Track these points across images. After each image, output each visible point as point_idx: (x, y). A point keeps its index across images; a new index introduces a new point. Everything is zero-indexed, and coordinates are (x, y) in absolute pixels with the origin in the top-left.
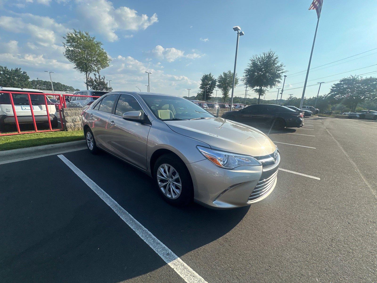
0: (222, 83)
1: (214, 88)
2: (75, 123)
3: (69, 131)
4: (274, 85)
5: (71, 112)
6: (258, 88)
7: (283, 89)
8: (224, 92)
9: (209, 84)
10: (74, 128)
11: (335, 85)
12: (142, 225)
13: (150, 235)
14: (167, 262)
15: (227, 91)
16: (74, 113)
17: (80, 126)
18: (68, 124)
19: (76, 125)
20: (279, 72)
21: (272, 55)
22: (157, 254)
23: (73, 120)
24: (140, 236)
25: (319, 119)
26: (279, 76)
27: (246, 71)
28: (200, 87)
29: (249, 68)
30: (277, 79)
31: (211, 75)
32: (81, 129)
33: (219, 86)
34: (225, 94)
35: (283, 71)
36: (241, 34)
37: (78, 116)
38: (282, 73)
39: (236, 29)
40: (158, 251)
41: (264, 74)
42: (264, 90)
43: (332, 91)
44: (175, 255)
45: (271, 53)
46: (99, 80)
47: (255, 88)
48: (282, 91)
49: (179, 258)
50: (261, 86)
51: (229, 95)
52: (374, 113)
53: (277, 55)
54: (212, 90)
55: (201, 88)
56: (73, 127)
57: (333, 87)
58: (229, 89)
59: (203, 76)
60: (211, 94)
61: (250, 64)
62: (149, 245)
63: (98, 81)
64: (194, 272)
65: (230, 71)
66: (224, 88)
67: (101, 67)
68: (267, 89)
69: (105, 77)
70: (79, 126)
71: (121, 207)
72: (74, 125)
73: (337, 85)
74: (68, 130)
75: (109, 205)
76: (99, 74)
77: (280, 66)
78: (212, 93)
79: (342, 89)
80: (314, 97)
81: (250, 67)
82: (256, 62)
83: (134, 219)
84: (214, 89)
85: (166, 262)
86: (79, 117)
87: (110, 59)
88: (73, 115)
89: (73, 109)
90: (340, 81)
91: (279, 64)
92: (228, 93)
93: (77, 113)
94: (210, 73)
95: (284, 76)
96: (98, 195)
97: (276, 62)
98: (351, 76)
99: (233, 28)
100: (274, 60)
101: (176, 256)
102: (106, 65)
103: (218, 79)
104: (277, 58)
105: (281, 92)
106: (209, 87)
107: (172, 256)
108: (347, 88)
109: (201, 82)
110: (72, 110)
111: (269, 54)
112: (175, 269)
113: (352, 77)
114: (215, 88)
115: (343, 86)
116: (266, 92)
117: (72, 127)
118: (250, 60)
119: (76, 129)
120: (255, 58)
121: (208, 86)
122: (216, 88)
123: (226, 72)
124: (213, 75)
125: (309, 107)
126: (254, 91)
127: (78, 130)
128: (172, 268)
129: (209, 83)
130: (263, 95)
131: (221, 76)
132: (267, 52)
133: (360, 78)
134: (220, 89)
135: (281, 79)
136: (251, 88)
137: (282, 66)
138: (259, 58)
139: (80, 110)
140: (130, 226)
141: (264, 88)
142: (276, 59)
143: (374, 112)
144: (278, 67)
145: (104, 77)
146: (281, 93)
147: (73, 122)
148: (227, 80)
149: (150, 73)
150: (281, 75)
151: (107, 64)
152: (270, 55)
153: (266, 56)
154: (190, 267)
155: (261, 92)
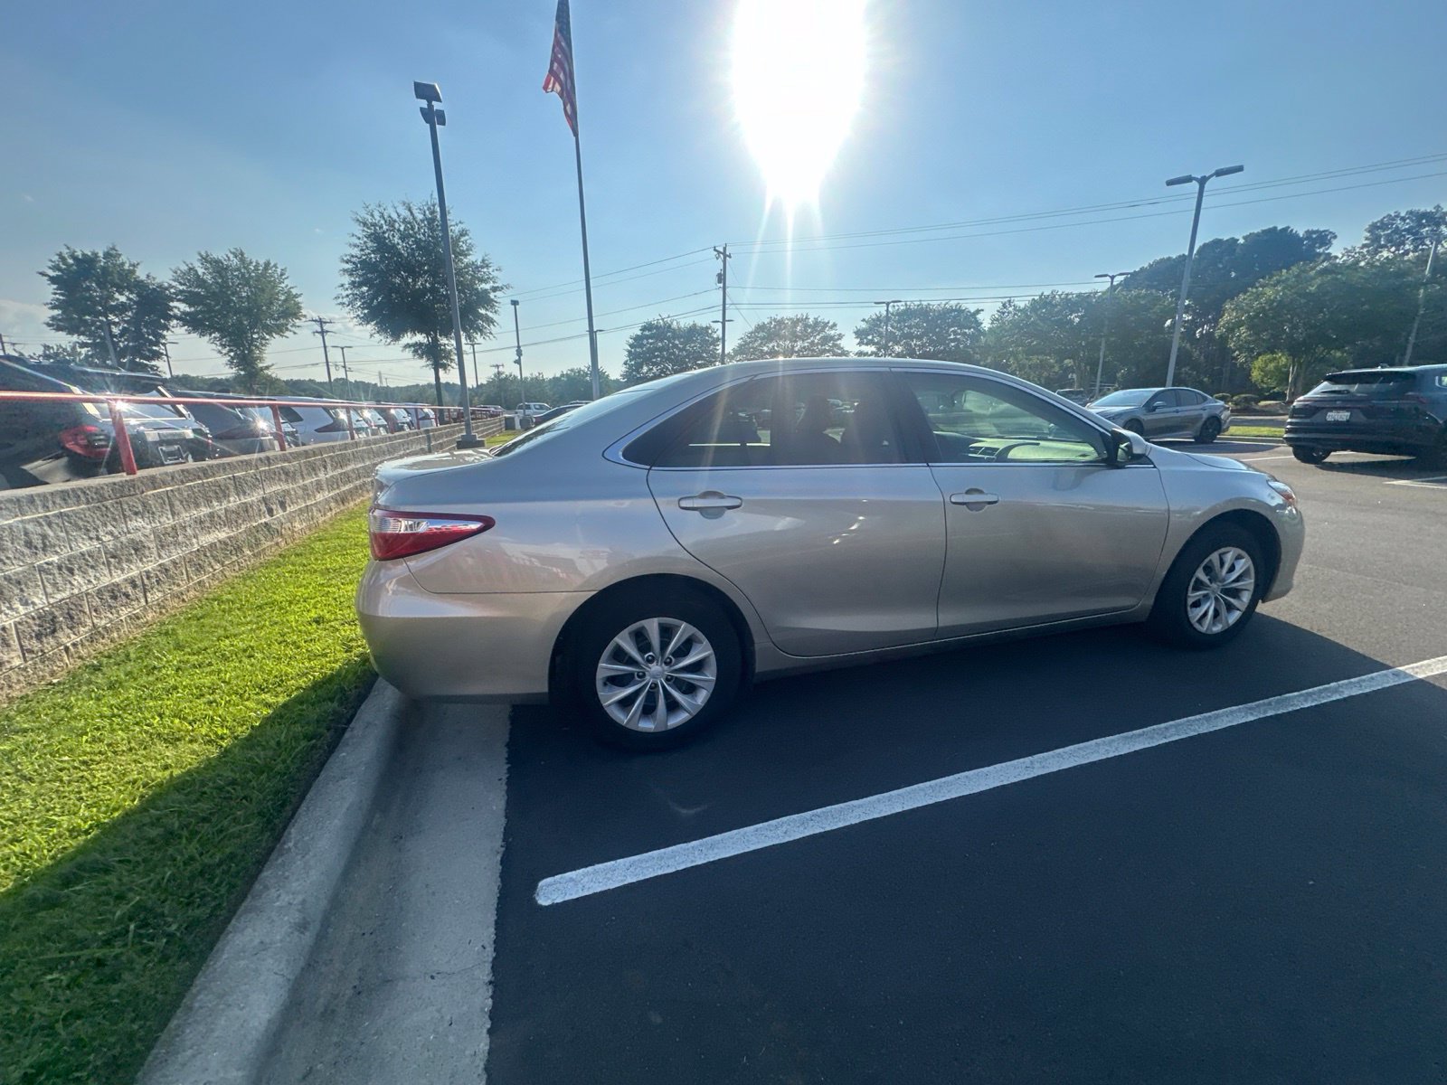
1: (164, 333)
4: (482, 332)
6: (422, 339)
8: (231, 351)
11: (635, 339)
15: (251, 351)
20: (487, 286)
26: (486, 301)
27: (349, 266)
28: (48, 320)
29: (358, 252)
30: (482, 311)
31: (124, 259)
33: (194, 323)
34: (245, 358)
35: (496, 285)
38: (495, 289)
42: (447, 347)
43: (632, 355)
47: (409, 339)
50: (431, 331)
51: (267, 368)
54: (157, 344)
55: (62, 325)
57: (631, 346)
58: (262, 338)
59: (57, 259)
60: (153, 363)
61: (359, 238)
66: (223, 331)
73: (638, 339)
77: (482, 266)
78: (157, 355)
79: (647, 351)
81: (363, 250)
82: (383, 233)
84: (163, 337)
90: (641, 329)
91: (474, 257)
92: (261, 359)
94: (115, 250)
95: (509, 301)
97: (465, 248)
98: (660, 318)
100: (457, 240)
103: (174, 284)
104: (463, 233)
106: (125, 321)
111: (432, 212)
113: (663, 319)
114: (167, 330)
115: (648, 344)
118: (358, 220)
120: (377, 215)
122: (179, 333)
124: (135, 262)
126: (407, 349)
129: (114, 302)
130: (446, 366)
131: (191, 270)
132: (421, 203)
133: (675, 323)
137: (488, 266)
138: (395, 221)
141: (446, 341)
142: (461, 235)
144: (477, 268)
150: (492, 295)
153: (419, 216)
155: (437, 356)
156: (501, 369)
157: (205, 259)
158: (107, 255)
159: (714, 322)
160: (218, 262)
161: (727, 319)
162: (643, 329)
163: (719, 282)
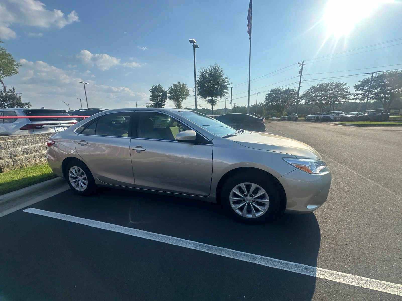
0: (173, 95)
1: (166, 100)
4: (224, 95)
6: (210, 98)
7: (231, 99)
8: (176, 103)
9: (160, 96)
11: (268, 95)
15: (179, 103)
20: (226, 84)
21: (217, 68)
26: (226, 87)
28: (150, 99)
30: (225, 90)
31: (161, 86)
33: (171, 98)
34: (178, 105)
35: (228, 83)
36: (197, 47)
38: (228, 84)
39: (192, 41)
41: (213, 86)
42: (215, 100)
43: (267, 99)
45: (217, 66)
46: (4, 93)
47: (207, 98)
48: (231, 100)
50: (212, 96)
51: (182, 106)
52: (295, 116)
53: (222, 69)
54: (164, 102)
55: (151, 100)
57: (267, 97)
58: (181, 100)
59: (152, 87)
61: (199, 76)
65: (180, 82)
66: (175, 99)
68: (217, 99)
73: (269, 95)
77: (226, 79)
78: (164, 105)
79: (272, 98)
81: (200, 78)
82: (204, 74)
84: (165, 101)
90: (270, 92)
91: (224, 77)
92: (181, 105)
94: (160, 84)
95: (231, 87)
97: (222, 75)
98: (276, 88)
100: (220, 73)
103: (168, 90)
104: (222, 71)
105: (231, 102)
106: (160, 98)
108: (275, 97)
109: (150, 94)
111: (215, 67)
113: (278, 88)
114: (166, 99)
115: (273, 96)
116: (217, 103)
120: (203, 70)
121: (159, 98)
122: (168, 100)
123: (176, 83)
124: (162, 86)
125: (252, 114)
126: (206, 101)
129: (159, 95)
130: (214, 105)
131: (171, 87)
132: (213, 65)
133: (282, 89)
134: (172, 100)
135: (228, 90)
136: (203, 99)
137: (227, 78)
138: (207, 71)
141: (215, 99)
142: (221, 72)
143: (295, 115)
144: (224, 79)
146: (231, 103)
148: (178, 91)
150: (227, 86)
151: (15, 70)
152: (216, 67)
153: (212, 68)
155: (213, 102)
156: (235, 104)
157: (174, 84)
158: (159, 86)
159: (295, 87)
160: (176, 85)
161: (301, 86)
162: (271, 92)
163: (299, 74)
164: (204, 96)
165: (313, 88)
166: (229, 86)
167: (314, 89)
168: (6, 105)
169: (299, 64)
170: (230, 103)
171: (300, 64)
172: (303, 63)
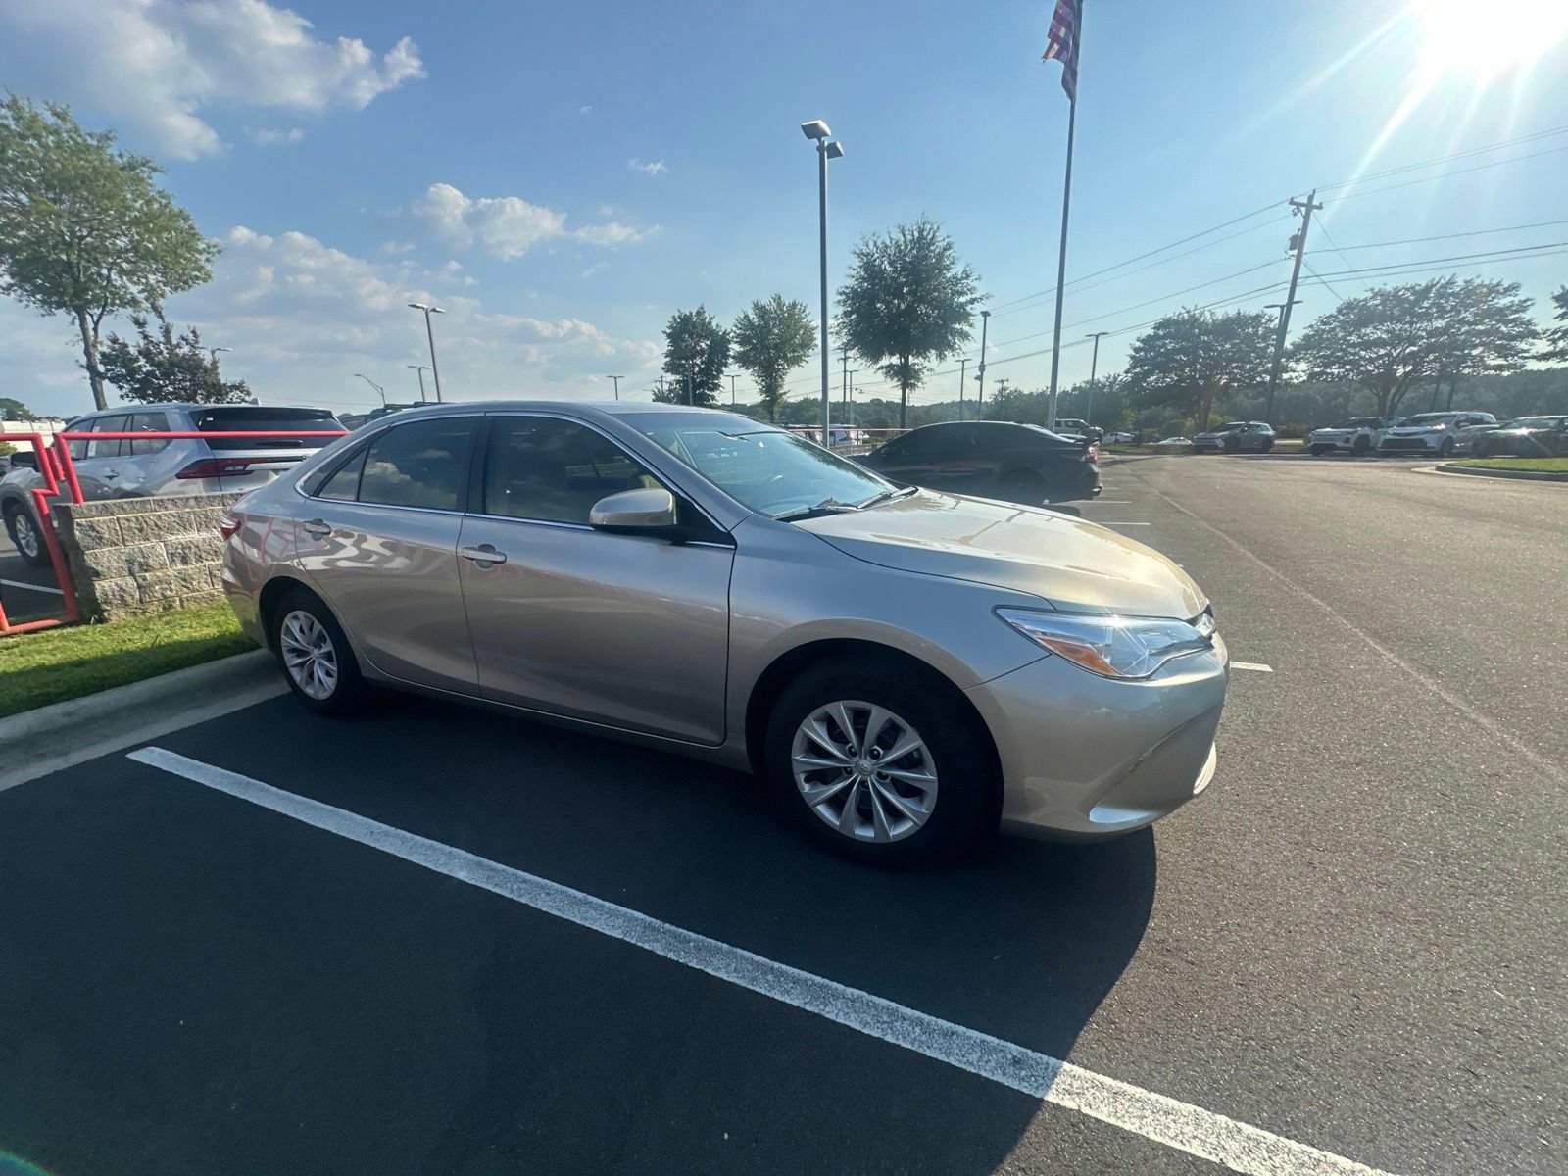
0: (754, 348)
1: (724, 369)
2: (147, 575)
3: (114, 619)
4: (951, 348)
5: (118, 519)
6: (895, 360)
7: (983, 362)
8: (763, 381)
9: (702, 353)
10: (141, 601)
11: (1142, 341)
12: (827, 981)
13: (891, 1012)
14: (1038, 1095)
15: (775, 379)
16: (133, 525)
17: (173, 587)
18: (103, 583)
19: (151, 586)
20: (963, 299)
21: (930, 237)
22: (978, 1076)
23: (130, 562)
24: (857, 1026)
25: (1116, 462)
26: (963, 315)
27: (845, 297)
28: (663, 365)
29: (851, 283)
30: (957, 326)
31: (706, 314)
32: (178, 603)
33: (744, 360)
34: (771, 388)
35: (974, 296)
36: (834, 151)
37: (159, 537)
38: (972, 301)
39: (813, 132)
40: (971, 1064)
41: (910, 309)
42: (917, 367)
43: (1136, 362)
44: (1045, 1058)
45: (928, 227)
46: (165, 351)
47: (885, 361)
48: (982, 368)
49: (1067, 1066)
50: (904, 352)
51: (785, 393)
52: (1262, 430)
53: (947, 237)
54: (718, 378)
55: (670, 368)
56: (138, 596)
57: (1137, 350)
58: (784, 369)
59: (671, 320)
60: (714, 393)
61: (857, 271)
62: (921, 1050)
63: (161, 352)
64: (1154, 1096)
65: (780, 298)
66: (761, 365)
67: (165, 285)
68: (926, 363)
69: (198, 333)
70: (171, 590)
71: (673, 928)
72: (140, 587)
73: (1148, 342)
74: (105, 614)
75: (617, 934)
76: (161, 317)
77: (963, 279)
78: (716, 387)
79: (1162, 354)
80: (1078, 385)
81: (857, 280)
82: (875, 260)
83: (777, 965)
84: (722, 372)
85: (1032, 1093)
86: (165, 545)
87: (214, 246)
88: (126, 537)
89: (126, 506)
90: (1155, 328)
91: (956, 270)
92: (781, 386)
93: (152, 523)
94: (702, 308)
95: (982, 312)
96: (523, 900)
97: (948, 262)
98: (1183, 311)
99: (804, 128)
100: (940, 256)
101: (1053, 1061)
102: (196, 273)
103: (734, 329)
104: (948, 247)
105: (979, 374)
106: (702, 362)
107: (1038, 1064)
108: (1176, 351)
109: (665, 345)
110: (123, 508)
111: (921, 232)
112: (1085, 1110)
113: (1188, 312)
114: (726, 366)
115: (1165, 345)
116: (925, 376)
117: (128, 598)
118: (855, 253)
119: (154, 608)
120: (871, 244)
121: (698, 362)
122: (733, 368)
123: (765, 300)
124: (712, 315)
125: (1071, 424)
126: (880, 372)
127: (164, 608)
128: (1071, 1110)
129: (698, 348)
130: (913, 387)
131: (746, 316)
132: (912, 225)
133: (1208, 314)
134: (747, 369)
135: (971, 326)
136: (869, 364)
137: (968, 277)
138: (886, 246)
139: (166, 508)
140: (778, 997)
141: (916, 361)
142: (945, 249)
143: (1259, 426)
144: (957, 280)
145: (194, 332)
146: (980, 378)
147: (132, 574)
148: (770, 332)
149: (434, 310)
150: (968, 308)
151: (200, 269)
152: (925, 234)
153: (909, 238)
154: (1129, 1083)
155: (906, 376)
157: (756, 306)
158: (698, 313)
159: (1267, 307)
160: (763, 307)
161: (1295, 299)
162: (1157, 328)
163: (1291, 248)
164: (873, 353)
165: (1349, 306)
166: (976, 309)
167: (1357, 315)
168: (171, 393)
169: (1292, 202)
170: (976, 379)
171: (1299, 205)
172: (1311, 198)
